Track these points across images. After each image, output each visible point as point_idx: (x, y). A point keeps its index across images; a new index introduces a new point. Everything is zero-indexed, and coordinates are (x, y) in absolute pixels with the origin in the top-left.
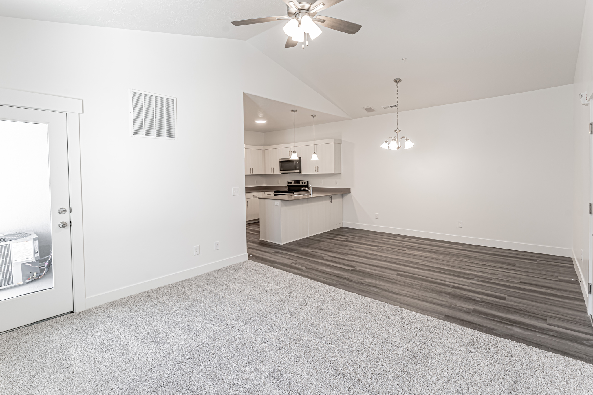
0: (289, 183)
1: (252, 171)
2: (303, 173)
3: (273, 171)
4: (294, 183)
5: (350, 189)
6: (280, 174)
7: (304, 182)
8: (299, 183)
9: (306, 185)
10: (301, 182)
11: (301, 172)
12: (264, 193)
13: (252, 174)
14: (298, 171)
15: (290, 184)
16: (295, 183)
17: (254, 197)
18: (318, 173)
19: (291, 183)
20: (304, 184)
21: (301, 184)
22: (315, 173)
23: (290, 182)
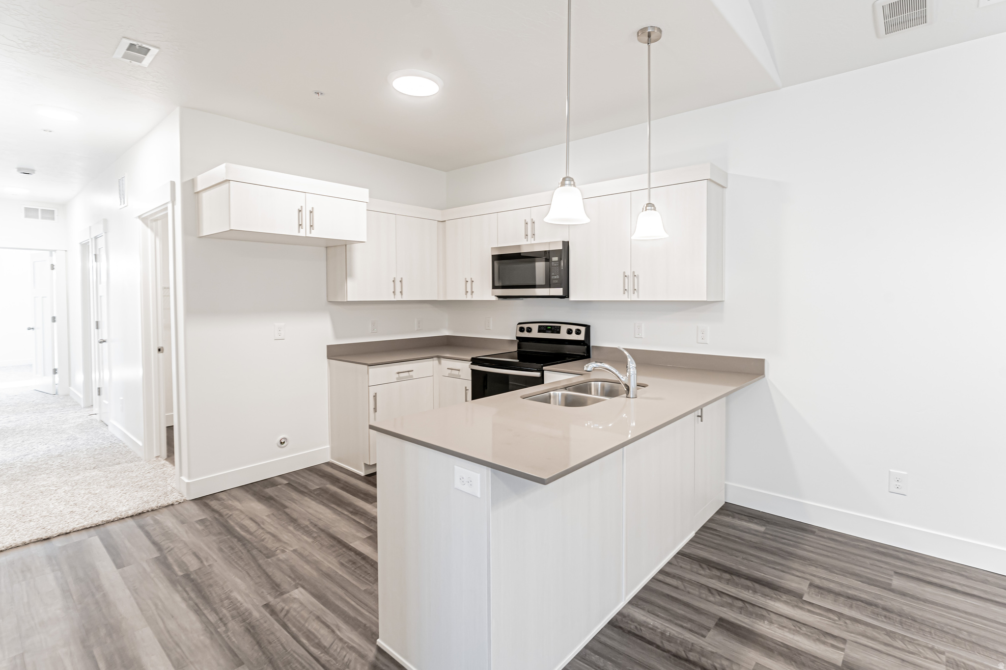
0: (522, 330)
1: (398, 290)
2: (572, 297)
3: (469, 290)
4: (539, 331)
5: (762, 362)
6: (495, 298)
7: (574, 328)
8: (557, 330)
9: (581, 337)
10: (564, 328)
11: (566, 295)
12: (440, 363)
13: (398, 298)
14: (559, 291)
15: (525, 335)
16: (541, 330)
17: (400, 380)
18: (634, 298)
19: (529, 330)
20: (574, 337)
21: (563, 335)
22: (625, 298)
23: (525, 326)
